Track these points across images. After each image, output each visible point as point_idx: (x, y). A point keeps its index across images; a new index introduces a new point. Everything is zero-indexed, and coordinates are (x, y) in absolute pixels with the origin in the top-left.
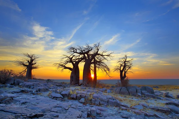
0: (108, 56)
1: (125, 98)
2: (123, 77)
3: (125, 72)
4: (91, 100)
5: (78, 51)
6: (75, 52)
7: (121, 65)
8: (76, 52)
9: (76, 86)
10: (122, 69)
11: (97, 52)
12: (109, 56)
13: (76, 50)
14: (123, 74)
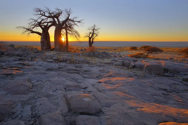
0: (78, 22)
1: (92, 59)
2: (91, 43)
3: (93, 39)
4: (73, 61)
5: (47, 14)
6: (42, 15)
7: (90, 33)
8: (44, 15)
9: (49, 50)
10: (90, 36)
11: (68, 17)
12: (80, 22)
13: (44, 13)
14: (91, 40)
